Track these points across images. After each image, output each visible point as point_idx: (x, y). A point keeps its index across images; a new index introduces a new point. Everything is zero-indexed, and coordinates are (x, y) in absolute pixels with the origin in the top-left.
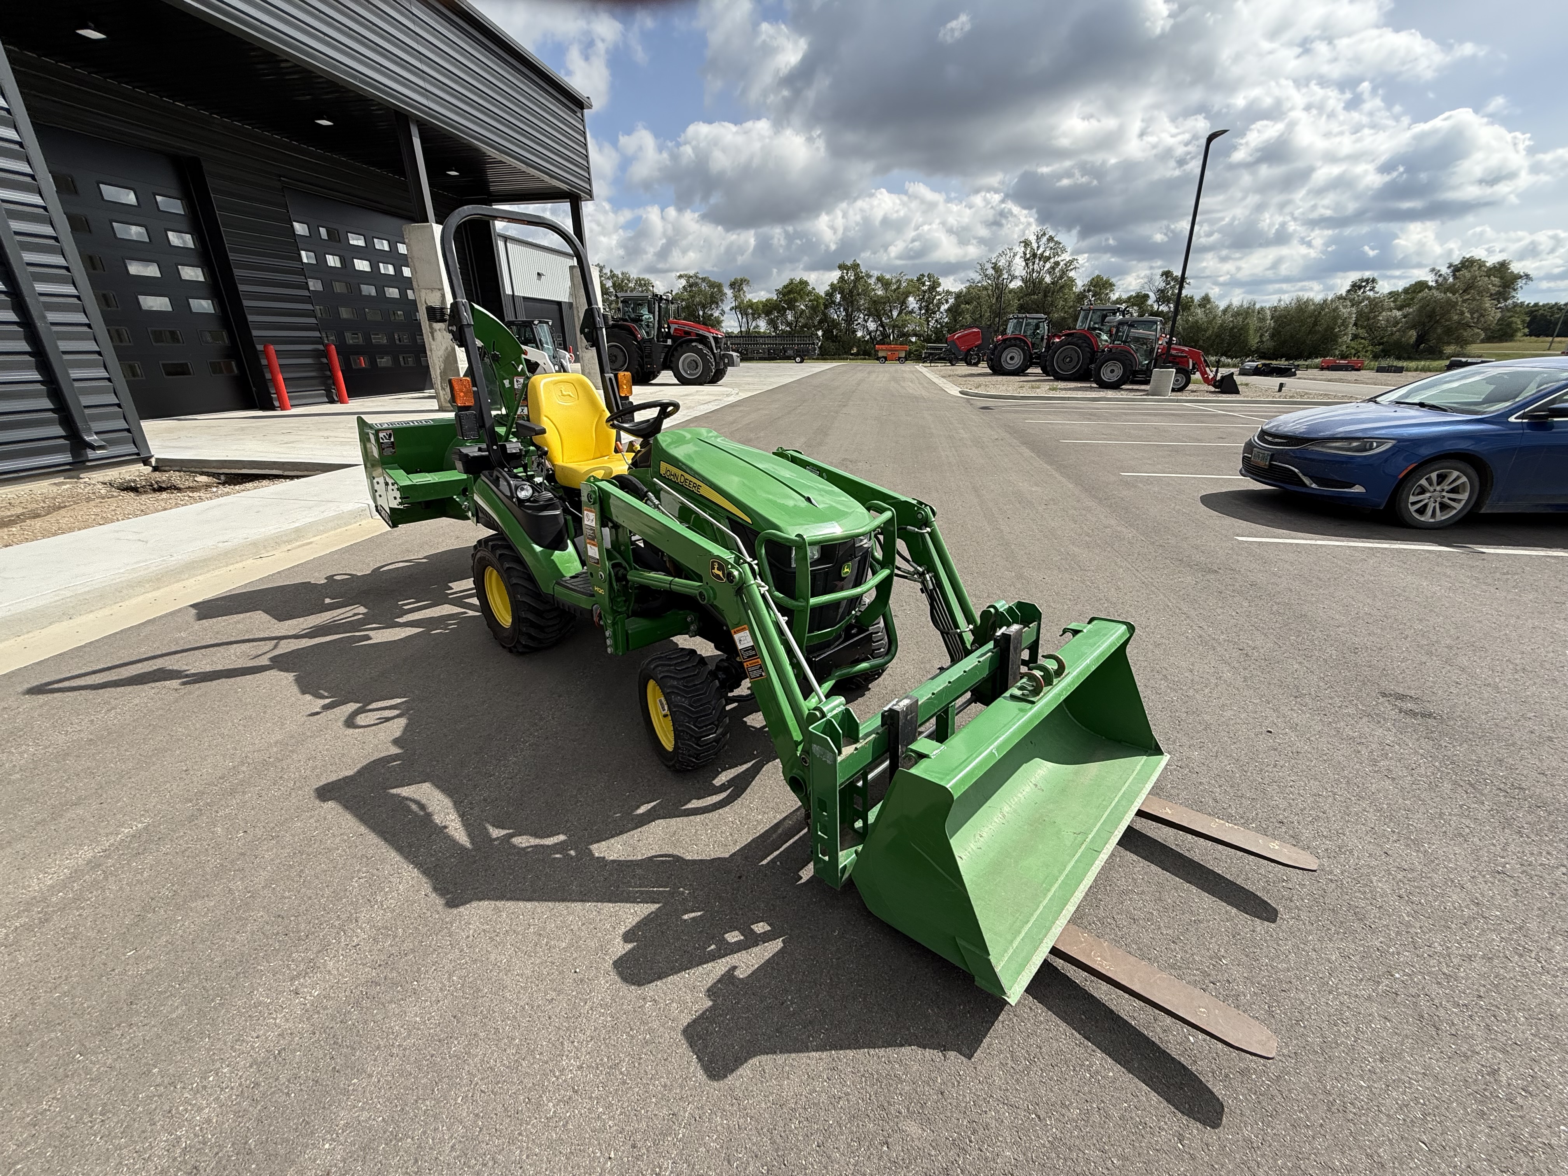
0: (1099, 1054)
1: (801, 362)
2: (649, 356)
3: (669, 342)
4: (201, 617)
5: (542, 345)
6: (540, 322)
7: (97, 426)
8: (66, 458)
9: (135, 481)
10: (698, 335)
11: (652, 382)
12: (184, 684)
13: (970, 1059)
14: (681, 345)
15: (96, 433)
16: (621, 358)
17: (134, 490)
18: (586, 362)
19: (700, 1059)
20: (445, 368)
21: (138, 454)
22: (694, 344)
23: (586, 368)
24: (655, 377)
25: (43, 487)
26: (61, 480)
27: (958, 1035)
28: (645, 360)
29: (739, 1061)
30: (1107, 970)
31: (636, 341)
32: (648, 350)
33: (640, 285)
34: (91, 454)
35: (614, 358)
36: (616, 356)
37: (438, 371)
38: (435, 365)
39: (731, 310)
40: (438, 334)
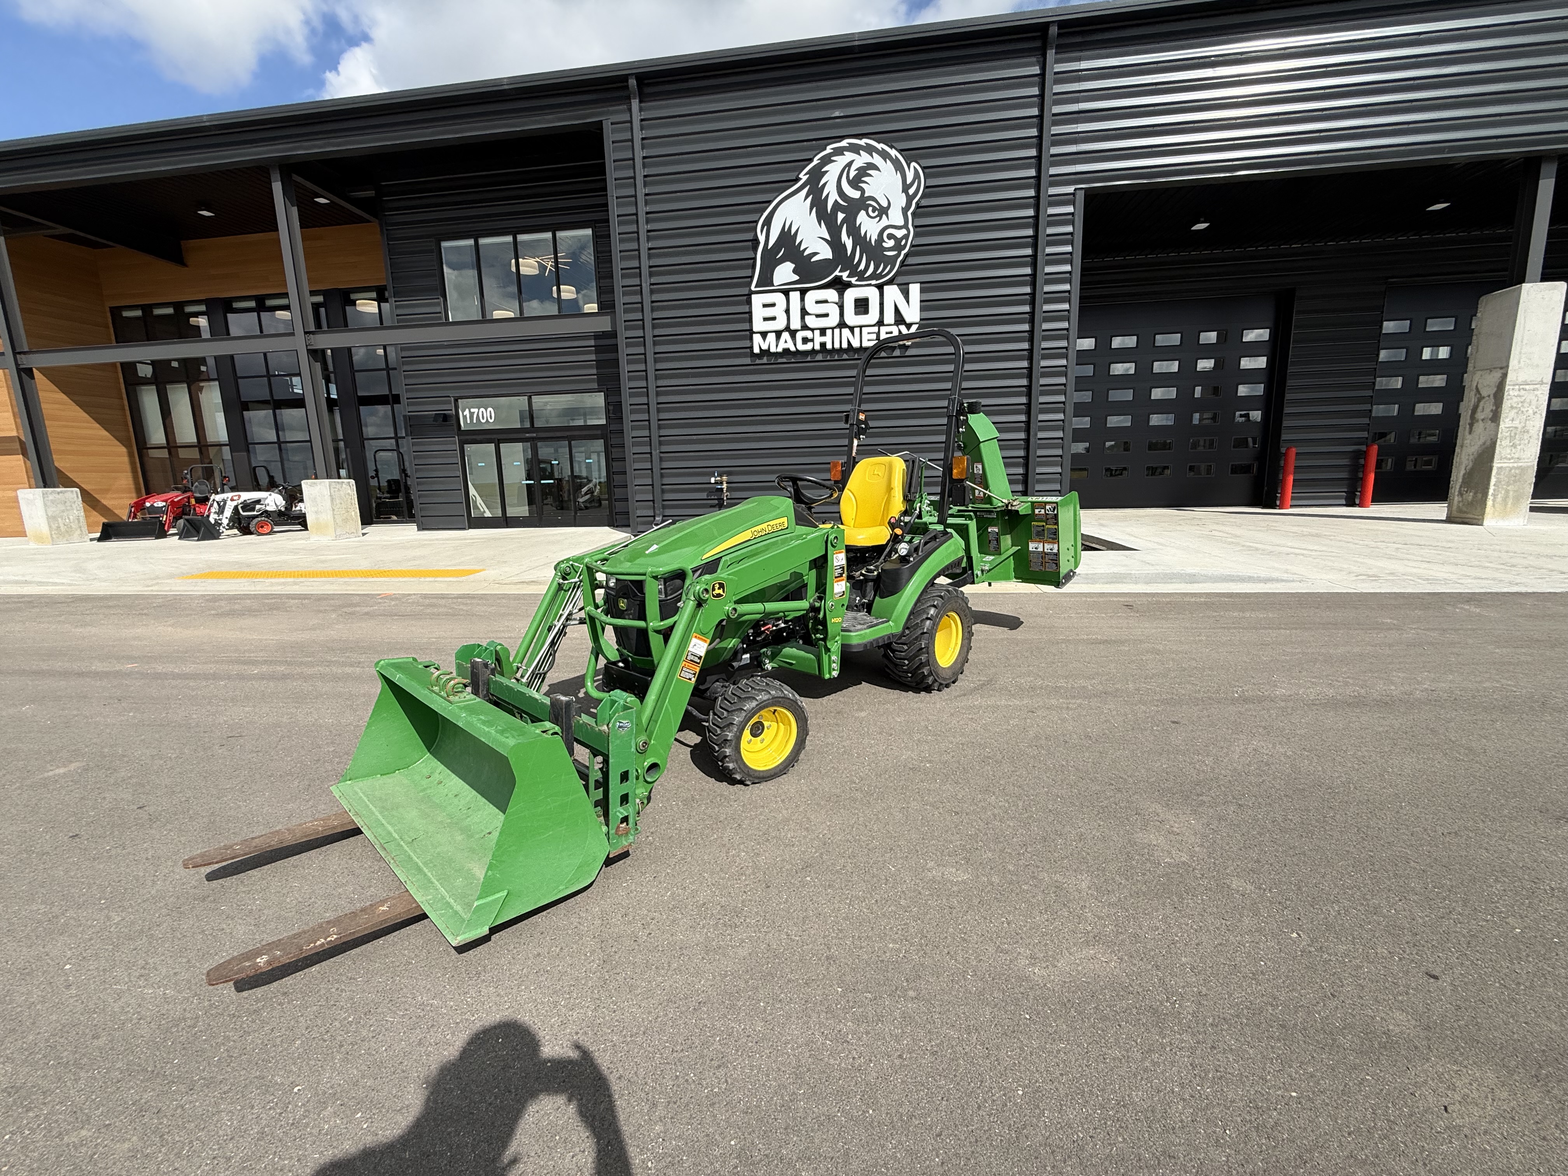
38: (1460, 466)
40: (1479, 427)
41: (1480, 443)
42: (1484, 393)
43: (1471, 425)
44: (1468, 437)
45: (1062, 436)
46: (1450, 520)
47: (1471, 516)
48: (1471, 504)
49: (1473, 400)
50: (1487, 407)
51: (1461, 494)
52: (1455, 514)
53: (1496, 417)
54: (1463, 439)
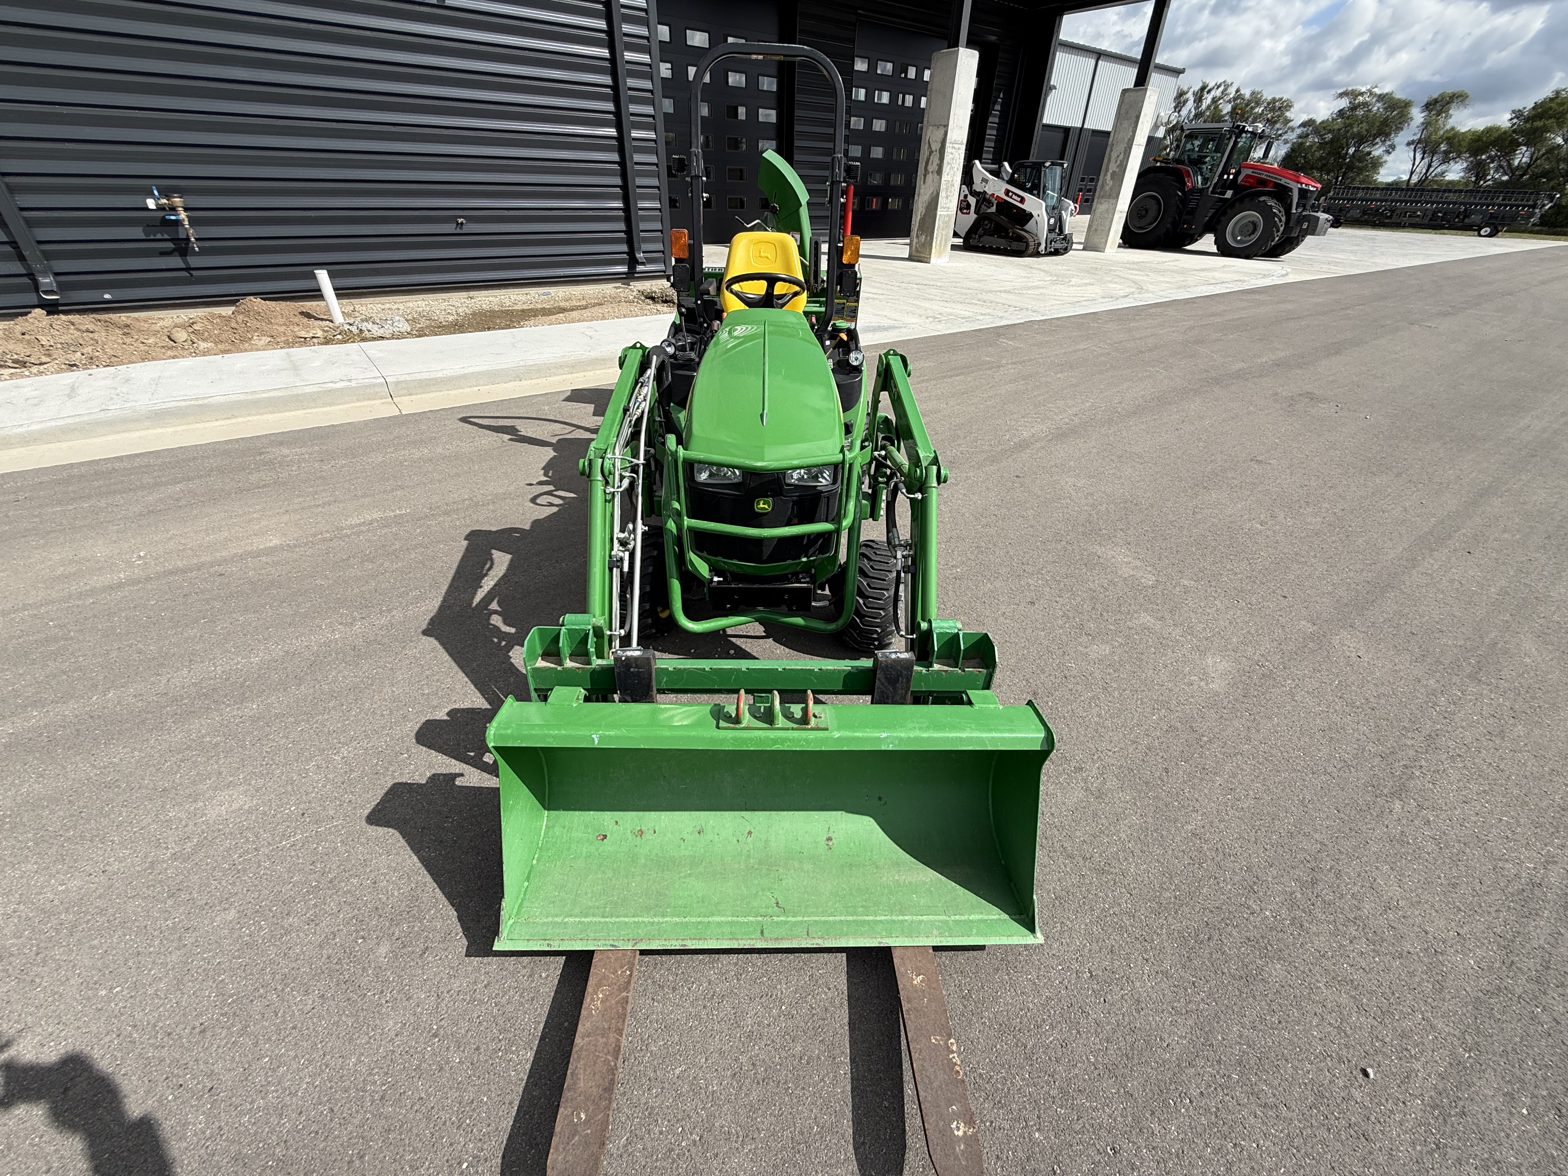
0: (530, 1055)
1: (1490, 235)
2: (1192, 212)
3: (1229, 194)
4: (568, 399)
5: (1044, 192)
6: (1053, 164)
7: (645, 247)
8: (623, 269)
9: (655, 292)
10: (1277, 185)
11: (1188, 248)
12: (511, 440)
13: (466, 956)
14: (1241, 200)
15: (644, 252)
16: (1152, 213)
17: (653, 299)
18: (1098, 215)
19: (378, 804)
20: (925, 215)
21: (664, 272)
22: (1262, 199)
23: (1095, 223)
24: (1193, 240)
25: (608, 289)
26: (619, 285)
27: (484, 937)
28: (1184, 217)
29: (387, 824)
30: (588, 1008)
31: (1182, 191)
32: (1192, 205)
33: (1273, 110)
34: (640, 268)
35: (1144, 213)
36: (1147, 211)
37: (919, 217)
38: (918, 210)
39: (1409, 144)
40: (930, 177)
41: (930, 193)
42: (934, 149)
43: (925, 176)
44: (923, 186)
45: (656, 161)
46: (910, 259)
47: (922, 255)
48: (923, 245)
49: (927, 153)
50: (935, 159)
51: (918, 237)
52: (914, 254)
53: (939, 172)
54: (920, 188)
